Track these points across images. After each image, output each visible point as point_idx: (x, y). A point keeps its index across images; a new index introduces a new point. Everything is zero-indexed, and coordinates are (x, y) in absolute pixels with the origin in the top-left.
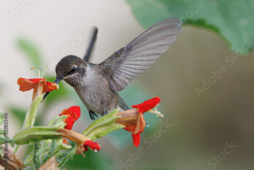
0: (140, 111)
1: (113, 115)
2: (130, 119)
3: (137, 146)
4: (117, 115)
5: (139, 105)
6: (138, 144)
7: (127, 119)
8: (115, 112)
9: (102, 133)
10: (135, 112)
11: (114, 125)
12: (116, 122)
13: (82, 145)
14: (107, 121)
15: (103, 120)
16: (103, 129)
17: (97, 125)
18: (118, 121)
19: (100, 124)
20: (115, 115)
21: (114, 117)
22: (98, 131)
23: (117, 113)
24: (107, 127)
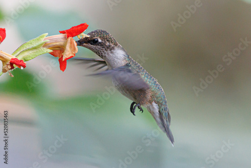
0: (68, 37)
1: (41, 39)
2: (58, 43)
3: (63, 71)
4: (45, 39)
5: (67, 31)
6: (65, 69)
7: (55, 44)
8: (43, 36)
9: (30, 57)
10: (63, 37)
11: (42, 48)
12: (44, 46)
13: (8, 63)
14: (35, 45)
15: (31, 43)
16: (30, 52)
17: (25, 49)
18: (45, 45)
19: (28, 47)
20: (43, 39)
21: (42, 41)
22: (26, 54)
23: (45, 37)
24: (35, 51)
